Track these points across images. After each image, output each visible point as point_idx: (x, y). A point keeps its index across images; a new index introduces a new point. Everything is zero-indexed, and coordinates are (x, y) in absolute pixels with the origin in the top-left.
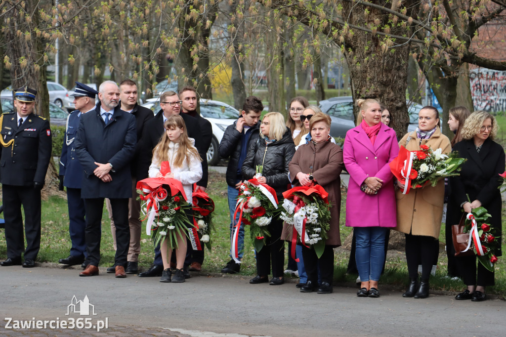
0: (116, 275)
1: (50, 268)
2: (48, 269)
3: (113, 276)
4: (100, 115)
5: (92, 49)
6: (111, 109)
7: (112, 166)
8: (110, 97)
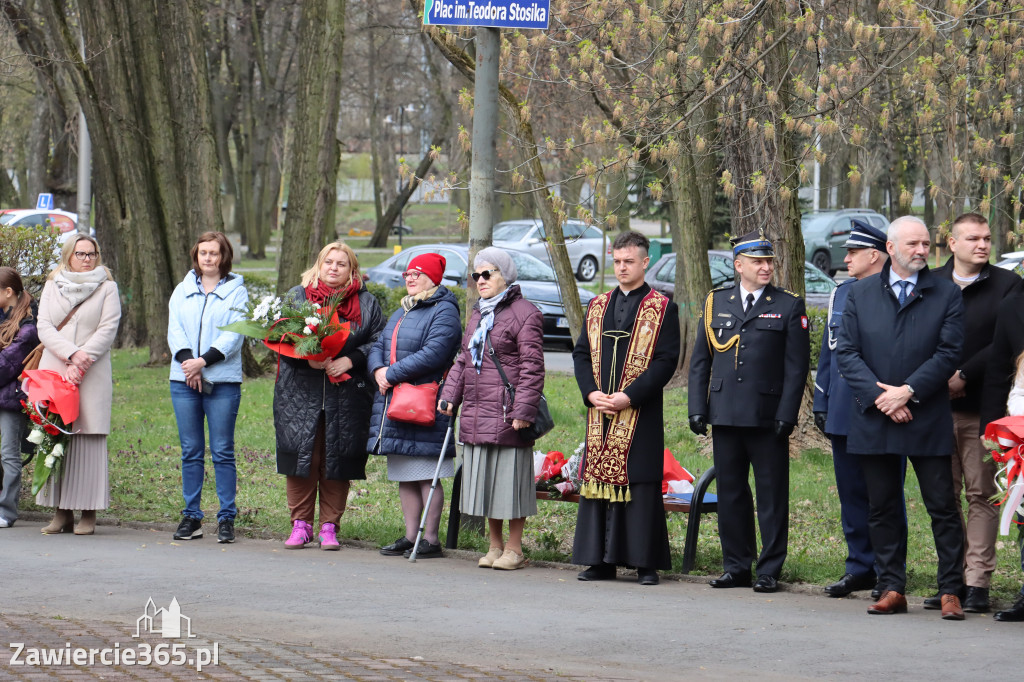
0: (943, 614)
1: (808, 594)
2: (803, 597)
3: (936, 616)
4: (889, 286)
5: (891, 152)
6: (912, 273)
7: (912, 391)
8: (912, 250)
